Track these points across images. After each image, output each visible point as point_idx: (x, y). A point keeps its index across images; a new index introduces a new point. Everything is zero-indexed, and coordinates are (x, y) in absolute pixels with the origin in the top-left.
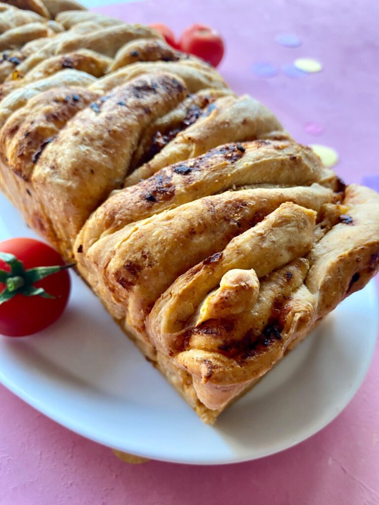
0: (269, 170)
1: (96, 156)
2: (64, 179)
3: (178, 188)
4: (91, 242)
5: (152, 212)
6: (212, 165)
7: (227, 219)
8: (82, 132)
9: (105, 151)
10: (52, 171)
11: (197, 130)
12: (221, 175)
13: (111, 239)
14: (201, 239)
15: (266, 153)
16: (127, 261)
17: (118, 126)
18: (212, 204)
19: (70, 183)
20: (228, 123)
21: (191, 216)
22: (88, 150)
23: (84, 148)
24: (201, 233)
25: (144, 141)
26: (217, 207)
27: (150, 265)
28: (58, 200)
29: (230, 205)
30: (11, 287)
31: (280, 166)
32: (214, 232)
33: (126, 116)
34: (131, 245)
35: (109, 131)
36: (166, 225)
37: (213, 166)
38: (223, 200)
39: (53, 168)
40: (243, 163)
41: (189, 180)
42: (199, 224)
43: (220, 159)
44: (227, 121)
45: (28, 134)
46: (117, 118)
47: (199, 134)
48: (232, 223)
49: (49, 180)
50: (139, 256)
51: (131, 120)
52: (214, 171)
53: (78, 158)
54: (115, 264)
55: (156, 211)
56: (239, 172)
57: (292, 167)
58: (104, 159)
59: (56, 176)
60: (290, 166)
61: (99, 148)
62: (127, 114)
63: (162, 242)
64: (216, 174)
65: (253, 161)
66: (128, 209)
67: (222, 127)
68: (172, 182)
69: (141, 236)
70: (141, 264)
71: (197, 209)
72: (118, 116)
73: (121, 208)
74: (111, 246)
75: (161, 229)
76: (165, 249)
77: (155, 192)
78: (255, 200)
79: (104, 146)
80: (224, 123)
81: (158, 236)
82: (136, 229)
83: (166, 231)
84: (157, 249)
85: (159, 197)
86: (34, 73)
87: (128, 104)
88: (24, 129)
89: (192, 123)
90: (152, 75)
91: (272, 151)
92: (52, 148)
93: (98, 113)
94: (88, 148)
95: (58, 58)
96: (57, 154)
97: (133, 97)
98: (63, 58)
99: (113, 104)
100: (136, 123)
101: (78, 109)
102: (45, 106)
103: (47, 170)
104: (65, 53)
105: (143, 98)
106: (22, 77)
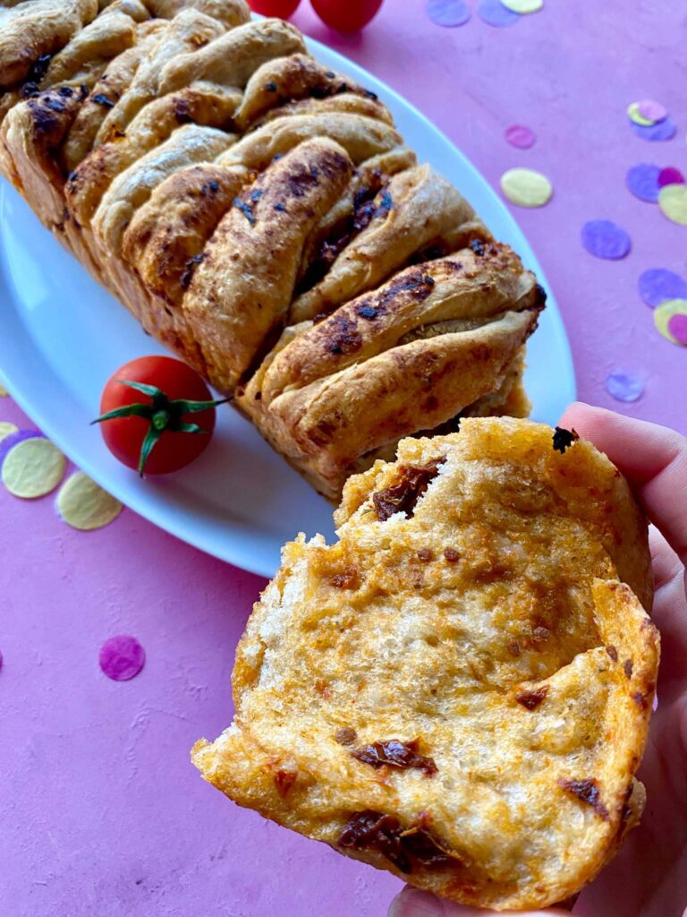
0: (459, 306)
1: (263, 287)
2: (228, 314)
3: (365, 337)
4: (272, 393)
5: (340, 366)
6: (399, 307)
7: (418, 375)
8: (242, 256)
9: (271, 278)
10: (212, 304)
11: (372, 243)
12: (409, 320)
13: (300, 395)
14: (393, 397)
15: (457, 286)
16: (321, 421)
17: (281, 244)
18: (403, 359)
19: (236, 321)
20: (408, 230)
21: (382, 375)
22: (252, 280)
23: (248, 278)
24: (393, 391)
25: (308, 252)
26: (408, 363)
27: (344, 425)
28: (223, 337)
29: (420, 360)
30: (159, 425)
31: (471, 300)
32: (406, 390)
33: (288, 227)
34: (323, 406)
35: (272, 252)
36: (357, 384)
37: (401, 309)
38: (414, 353)
39: (211, 299)
40: (433, 302)
41: (377, 328)
42: (391, 383)
43: (407, 297)
44: (407, 226)
45: (166, 247)
46: (278, 232)
47: (374, 249)
48: (422, 379)
49: (210, 315)
50: (332, 416)
51: (294, 233)
52: (402, 315)
53: (243, 292)
54: (306, 423)
55: (344, 365)
56: (427, 313)
57: (484, 299)
58: (270, 290)
59: (218, 311)
60: (483, 298)
61: (264, 274)
62: (289, 223)
63: (355, 402)
64: (404, 318)
65: (443, 298)
66: (314, 363)
67: (400, 236)
68: (358, 330)
69: (333, 396)
70: (334, 424)
71: (388, 366)
72: (279, 229)
73: (306, 362)
74: (302, 403)
75: (352, 389)
76: (358, 410)
77: (340, 342)
78: (445, 351)
79: (269, 272)
80: (403, 230)
81: (350, 396)
82: (327, 388)
83: (358, 391)
84: (351, 410)
85: (345, 348)
86: (139, 128)
87: (288, 208)
88: (159, 239)
89: (364, 227)
90: (308, 151)
91: (463, 281)
92: (205, 272)
93: (253, 222)
94: (252, 277)
95: (166, 101)
96: (215, 283)
97: (291, 195)
98: (174, 100)
99: (270, 207)
100: (300, 234)
101: (219, 202)
102: (178, 203)
103: (206, 302)
104: (174, 90)
105: (303, 195)
106: (124, 136)
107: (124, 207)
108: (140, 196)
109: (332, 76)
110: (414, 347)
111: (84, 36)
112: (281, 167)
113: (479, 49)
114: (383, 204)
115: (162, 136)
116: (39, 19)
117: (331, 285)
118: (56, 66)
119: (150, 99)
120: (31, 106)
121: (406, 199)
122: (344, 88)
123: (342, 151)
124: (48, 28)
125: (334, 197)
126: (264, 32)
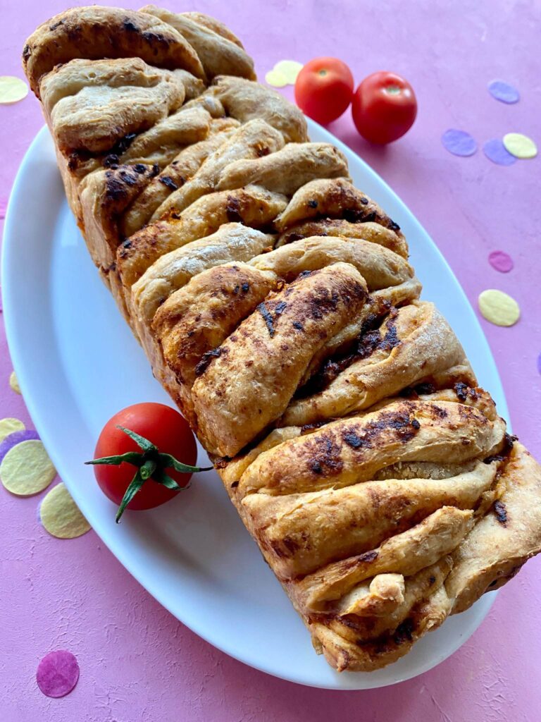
0: (438, 454)
1: (267, 396)
2: (230, 411)
3: (346, 466)
4: (248, 489)
5: (316, 487)
6: (383, 443)
7: (388, 517)
8: (256, 365)
9: (276, 389)
10: (219, 398)
11: (372, 374)
12: (390, 457)
13: (274, 503)
14: (360, 533)
15: (440, 435)
16: (287, 537)
17: (292, 360)
18: (377, 498)
19: (235, 419)
20: (405, 368)
21: (355, 509)
22: (259, 387)
23: (256, 385)
24: (362, 527)
25: (313, 366)
26: (382, 503)
27: (308, 548)
28: (220, 428)
29: (393, 502)
30: (145, 475)
31: (450, 450)
32: (374, 528)
33: (301, 345)
34: (293, 523)
35: (283, 366)
36: (330, 511)
37: (385, 446)
38: (389, 494)
39: (219, 394)
40: (415, 446)
41: (358, 459)
42: (362, 519)
43: (392, 436)
44: (407, 365)
45: (192, 335)
46: (292, 349)
47: (373, 380)
48: (392, 522)
49: (214, 406)
50: (299, 536)
51: (306, 352)
52: (385, 452)
53: (249, 397)
54: (273, 533)
55: (321, 486)
56: (408, 455)
58: (273, 400)
59: (222, 405)
60: (461, 450)
61: (271, 384)
62: (303, 342)
63: (324, 529)
64: (386, 455)
65: (425, 444)
66: (294, 477)
67: (398, 373)
68: (341, 455)
69: (304, 517)
70: (299, 544)
71: (362, 501)
72: (294, 346)
73: (287, 473)
74: (274, 512)
75: (324, 516)
76: (325, 537)
77: (322, 463)
78: (418, 499)
79: (275, 383)
80: (403, 368)
81: (321, 522)
82: (300, 506)
83: (329, 518)
84: (318, 536)
85: (324, 469)
86: (193, 215)
87: (305, 328)
88: (187, 325)
89: (368, 355)
90: (333, 277)
91: (446, 431)
92: (220, 368)
93: (272, 334)
94: (260, 384)
95: (221, 197)
96: (226, 380)
97: (311, 316)
98: (229, 198)
99: (290, 323)
100: (311, 353)
101: (247, 303)
102: (211, 296)
103: (213, 395)
104: (231, 188)
105: (321, 318)
106: (179, 218)
107: (163, 285)
108: (179, 280)
109: (366, 203)
110: (390, 487)
111: (167, 124)
112: (306, 286)
113: (480, 179)
114: (387, 337)
115: (212, 229)
116: (134, 105)
117: (327, 403)
118: (138, 145)
119: (209, 191)
120: (108, 176)
121: (409, 338)
122: (374, 217)
123: (362, 281)
124: (140, 113)
125: (346, 322)
126: (318, 154)
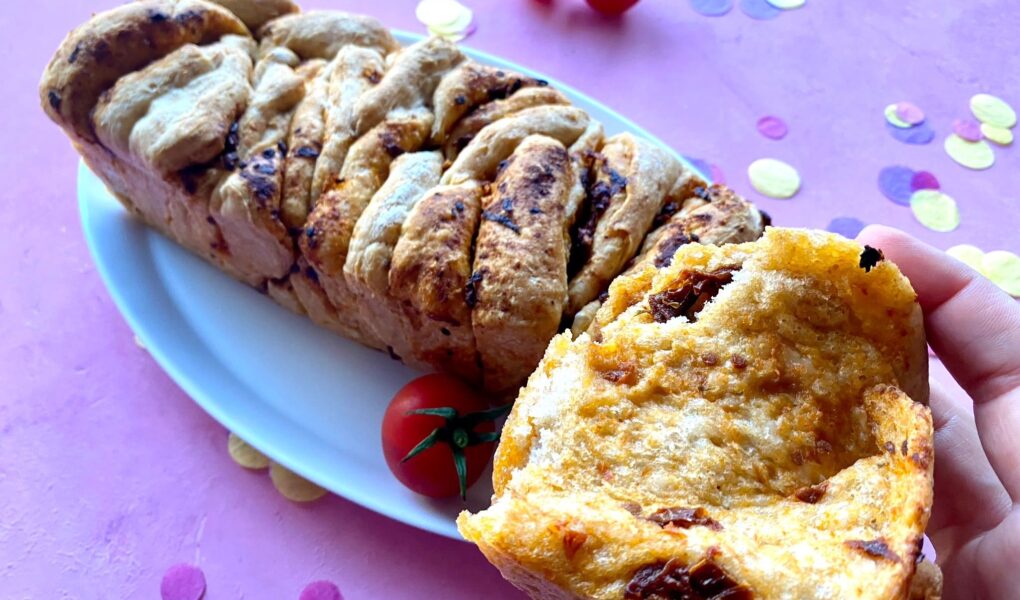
1: (549, 285)
2: (525, 319)
8: (524, 264)
9: (553, 275)
10: (508, 314)
11: (625, 218)
17: (551, 242)
19: (534, 323)
20: (647, 197)
22: (539, 282)
23: (535, 281)
33: (550, 226)
35: (547, 252)
39: (505, 310)
44: (647, 194)
45: (441, 275)
46: (544, 233)
47: (628, 222)
49: (507, 324)
51: (556, 230)
53: (536, 295)
58: (556, 286)
59: (515, 318)
61: (547, 273)
62: (549, 222)
67: (644, 204)
72: (544, 229)
79: (549, 270)
80: (645, 198)
86: (354, 172)
87: (542, 209)
88: (432, 269)
89: (607, 205)
90: (533, 152)
91: (721, 229)
92: (491, 287)
93: (517, 231)
94: (538, 279)
95: (372, 137)
96: (505, 294)
97: (540, 196)
98: (380, 136)
99: (526, 212)
100: (561, 228)
101: (469, 220)
102: (435, 231)
103: (501, 314)
104: (373, 125)
105: (548, 193)
106: (343, 181)
107: (379, 248)
108: (392, 234)
109: (501, 74)
111: (261, 96)
112: (514, 173)
114: (613, 181)
115: (383, 174)
116: (220, 93)
117: (602, 266)
118: (247, 134)
119: (353, 140)
120: (245, 177)
121: (633, 171)
122: (518, 84)
123: (557, 143)
124: (230, 99)
125: (569, 185)
126: (430, 51)
